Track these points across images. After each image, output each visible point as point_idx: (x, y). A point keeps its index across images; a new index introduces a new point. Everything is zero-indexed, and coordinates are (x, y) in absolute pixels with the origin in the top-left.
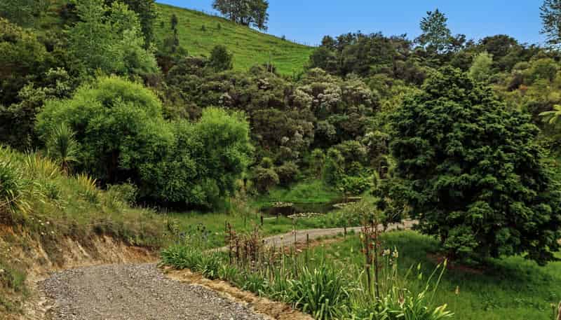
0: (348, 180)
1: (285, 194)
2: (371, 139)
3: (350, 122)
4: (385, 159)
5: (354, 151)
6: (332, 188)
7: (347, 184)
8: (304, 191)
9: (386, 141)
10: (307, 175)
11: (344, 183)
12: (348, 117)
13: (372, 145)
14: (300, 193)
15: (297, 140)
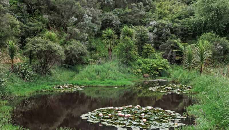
0: (144, 62)
1: (72, 76)
2: (156, 26)
3: (132, 15)
4: (175, 43)
5: (143, 36)
6: (129, 69)
7: (144, 65)
8: (97, 72)
9: (170, 28)
10: (96, 58)
11: (140, 65)
12: (130, 10)
13: (157, 32)
14: (93, 74)
15: (86, 21)
